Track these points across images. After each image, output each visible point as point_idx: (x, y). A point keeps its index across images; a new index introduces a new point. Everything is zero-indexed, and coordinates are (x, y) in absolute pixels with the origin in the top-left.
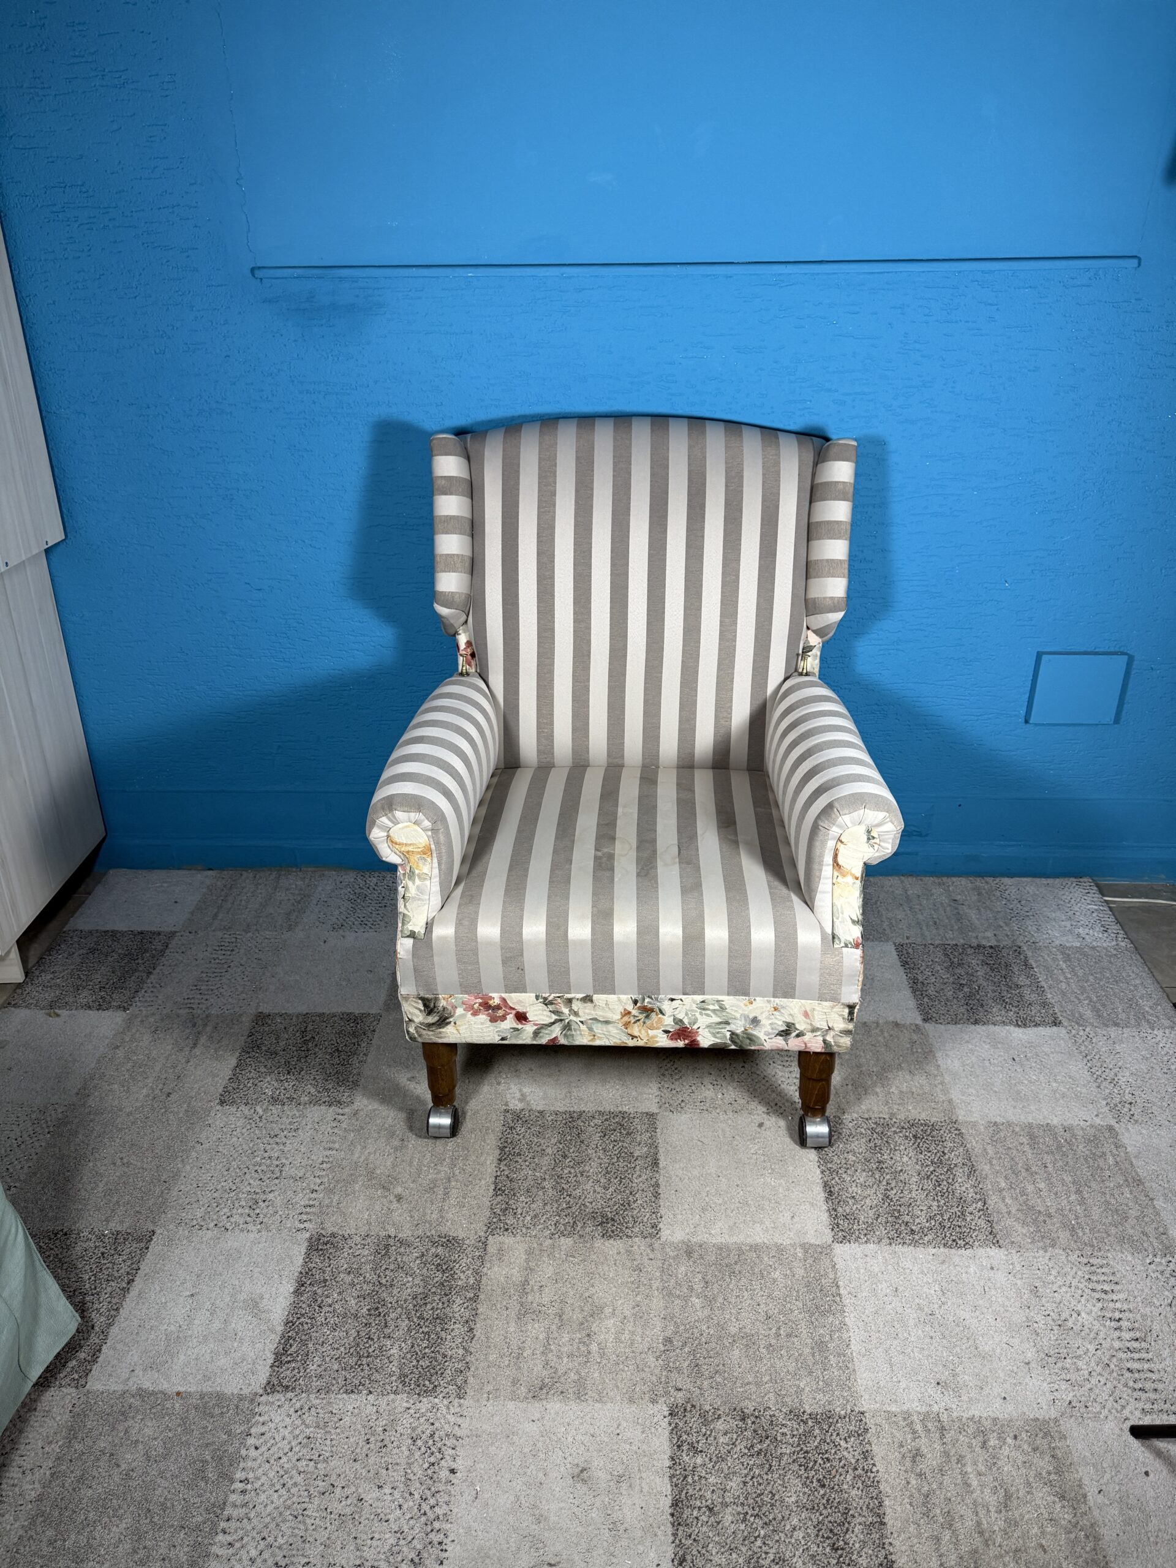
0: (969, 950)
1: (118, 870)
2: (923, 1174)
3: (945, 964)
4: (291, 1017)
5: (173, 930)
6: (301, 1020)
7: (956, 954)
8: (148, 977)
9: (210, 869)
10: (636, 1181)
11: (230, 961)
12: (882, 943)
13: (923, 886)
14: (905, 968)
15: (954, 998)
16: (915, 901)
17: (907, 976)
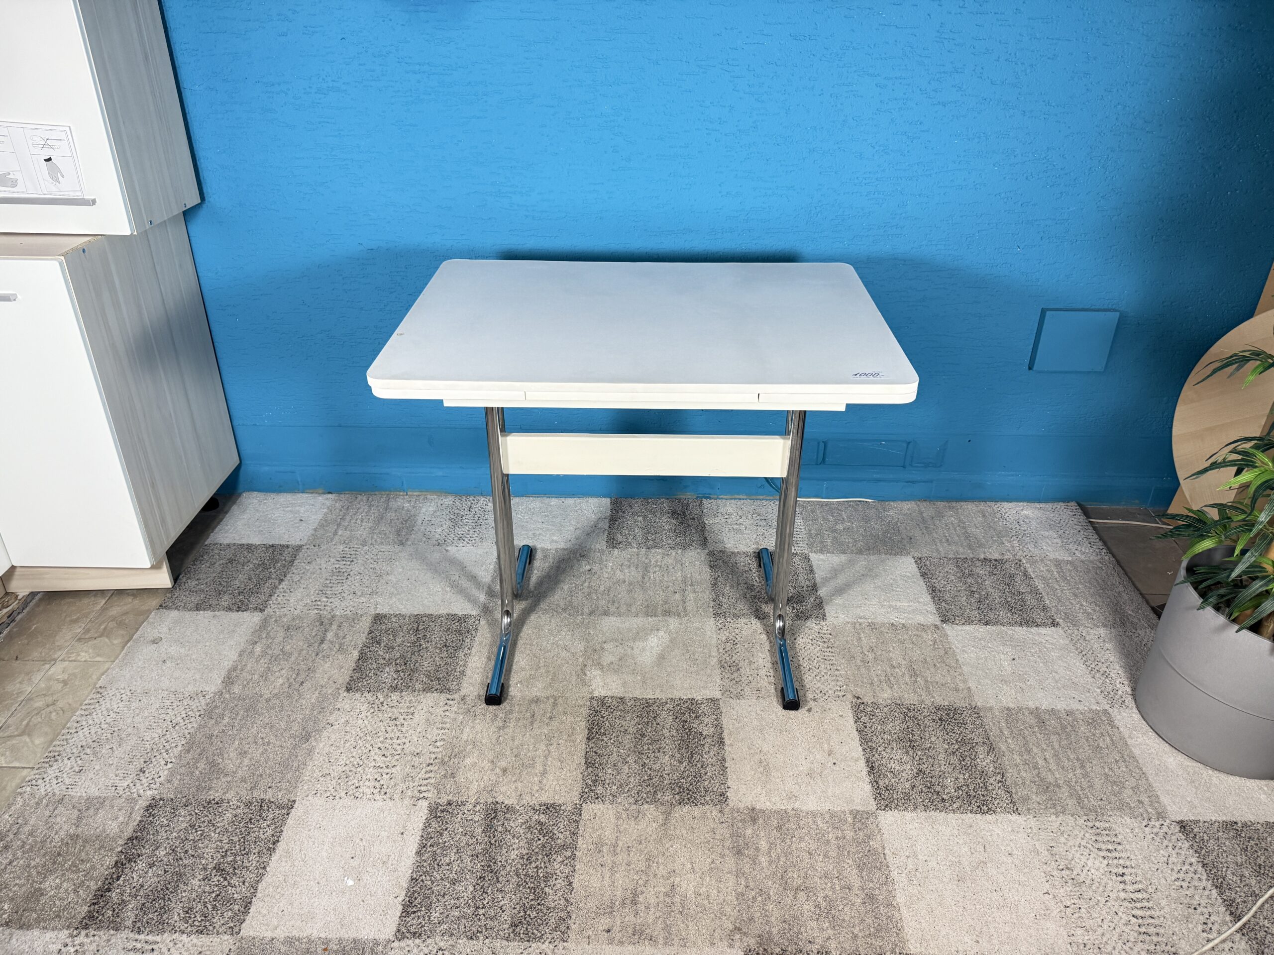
0: (977, 562)
1: (250, 493)
2: (949, 751)
3: (958, 575)
4: (404, 617)
7: (966, 565)
8: (280, 583)
9: (329, 493)
10: (705, 756)
11: (349, 570)
12: (903, 557)
13: (936, 509)
14: (924, 578)
15: (967, 603)
16: (930, 522)
17: (926, 584)
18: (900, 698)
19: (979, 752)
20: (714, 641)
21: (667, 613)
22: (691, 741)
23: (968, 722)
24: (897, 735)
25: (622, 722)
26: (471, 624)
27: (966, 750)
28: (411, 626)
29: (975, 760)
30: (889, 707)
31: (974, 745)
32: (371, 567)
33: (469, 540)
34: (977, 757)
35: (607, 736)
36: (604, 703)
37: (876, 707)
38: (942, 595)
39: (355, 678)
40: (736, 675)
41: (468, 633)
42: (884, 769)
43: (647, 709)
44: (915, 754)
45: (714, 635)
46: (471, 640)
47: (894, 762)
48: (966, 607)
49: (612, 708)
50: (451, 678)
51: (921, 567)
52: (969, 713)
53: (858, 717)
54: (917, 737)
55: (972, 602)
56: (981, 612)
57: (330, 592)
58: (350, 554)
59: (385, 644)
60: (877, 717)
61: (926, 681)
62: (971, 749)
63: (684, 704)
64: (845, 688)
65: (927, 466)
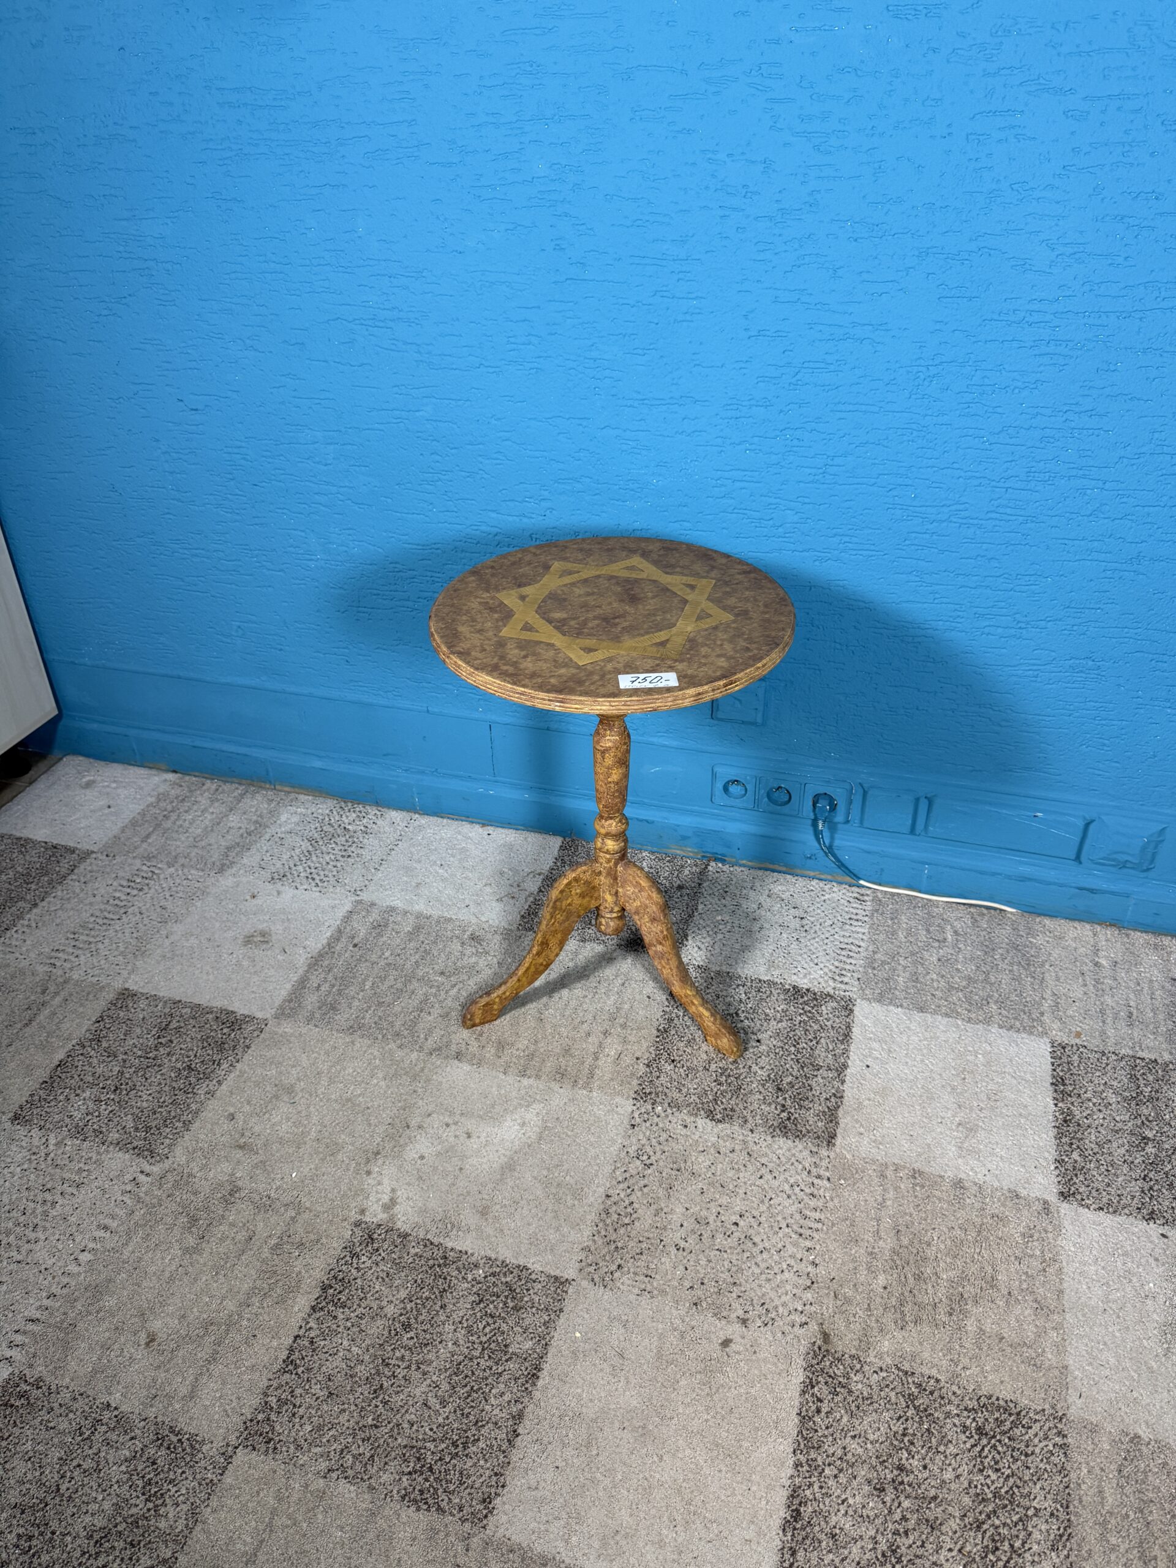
3: (1126, 1094)
4: (158, 1001)
5: (91, 848)
6: (167, 1010)
7: (1151, 1078)
8: (31, 909)
9: (175, 772)
10: (492, 1401)
11: (131, 904)
12: (1033, 1038)
13: (1127, 945)
14: (1056, 1091)
15: (1125, 1161)
16: (1107, 972)
17: (1056, 1105)
18: (914, 1357)
19: (1036, 1535)
20: (614, 1149)
21: (561, 1075)
22: (482, 1361)
23: (1037, 1450)
24: (877, 1445)
25: (383, 1289)
26: (246, 1036)
27: (1008, 1521)
28: (159, 1021)
29: (1019, 1555)
30: (884, 1374)
31: (1030, 1512)
32: (161, 904)
33: (321, 880)
34: (1027, 1546)
35: (346, 1309)
36: (372, 1239)
37: (858, 1366)
38: (1079, 1135)
39: (36, 1098)
40: (622, 1231)
41: (234, 1050)
42: (819, 1524)
43: (438, 1269)
44: (896, 1504)
45: (620, 1136)
46: (231, 1065)
47: (847, 1512)
48: (1119, 1172)
49: (380, 1255)
50: (168, 1130)
51: (1059, 1065)
52: (1046, 1428)
53: (811, 1382)
54: (916, 1463)
55: (1136, 1161)
56: (1146, 1189)
57: (85, 938)
58: (143, 877)
59: (107, 1045)
60: (850, 1392)
61: (981, 1329)
62: (1021, 1523)
63: (505, 1275)
64: (813, 1309)
65: (1124, 865)
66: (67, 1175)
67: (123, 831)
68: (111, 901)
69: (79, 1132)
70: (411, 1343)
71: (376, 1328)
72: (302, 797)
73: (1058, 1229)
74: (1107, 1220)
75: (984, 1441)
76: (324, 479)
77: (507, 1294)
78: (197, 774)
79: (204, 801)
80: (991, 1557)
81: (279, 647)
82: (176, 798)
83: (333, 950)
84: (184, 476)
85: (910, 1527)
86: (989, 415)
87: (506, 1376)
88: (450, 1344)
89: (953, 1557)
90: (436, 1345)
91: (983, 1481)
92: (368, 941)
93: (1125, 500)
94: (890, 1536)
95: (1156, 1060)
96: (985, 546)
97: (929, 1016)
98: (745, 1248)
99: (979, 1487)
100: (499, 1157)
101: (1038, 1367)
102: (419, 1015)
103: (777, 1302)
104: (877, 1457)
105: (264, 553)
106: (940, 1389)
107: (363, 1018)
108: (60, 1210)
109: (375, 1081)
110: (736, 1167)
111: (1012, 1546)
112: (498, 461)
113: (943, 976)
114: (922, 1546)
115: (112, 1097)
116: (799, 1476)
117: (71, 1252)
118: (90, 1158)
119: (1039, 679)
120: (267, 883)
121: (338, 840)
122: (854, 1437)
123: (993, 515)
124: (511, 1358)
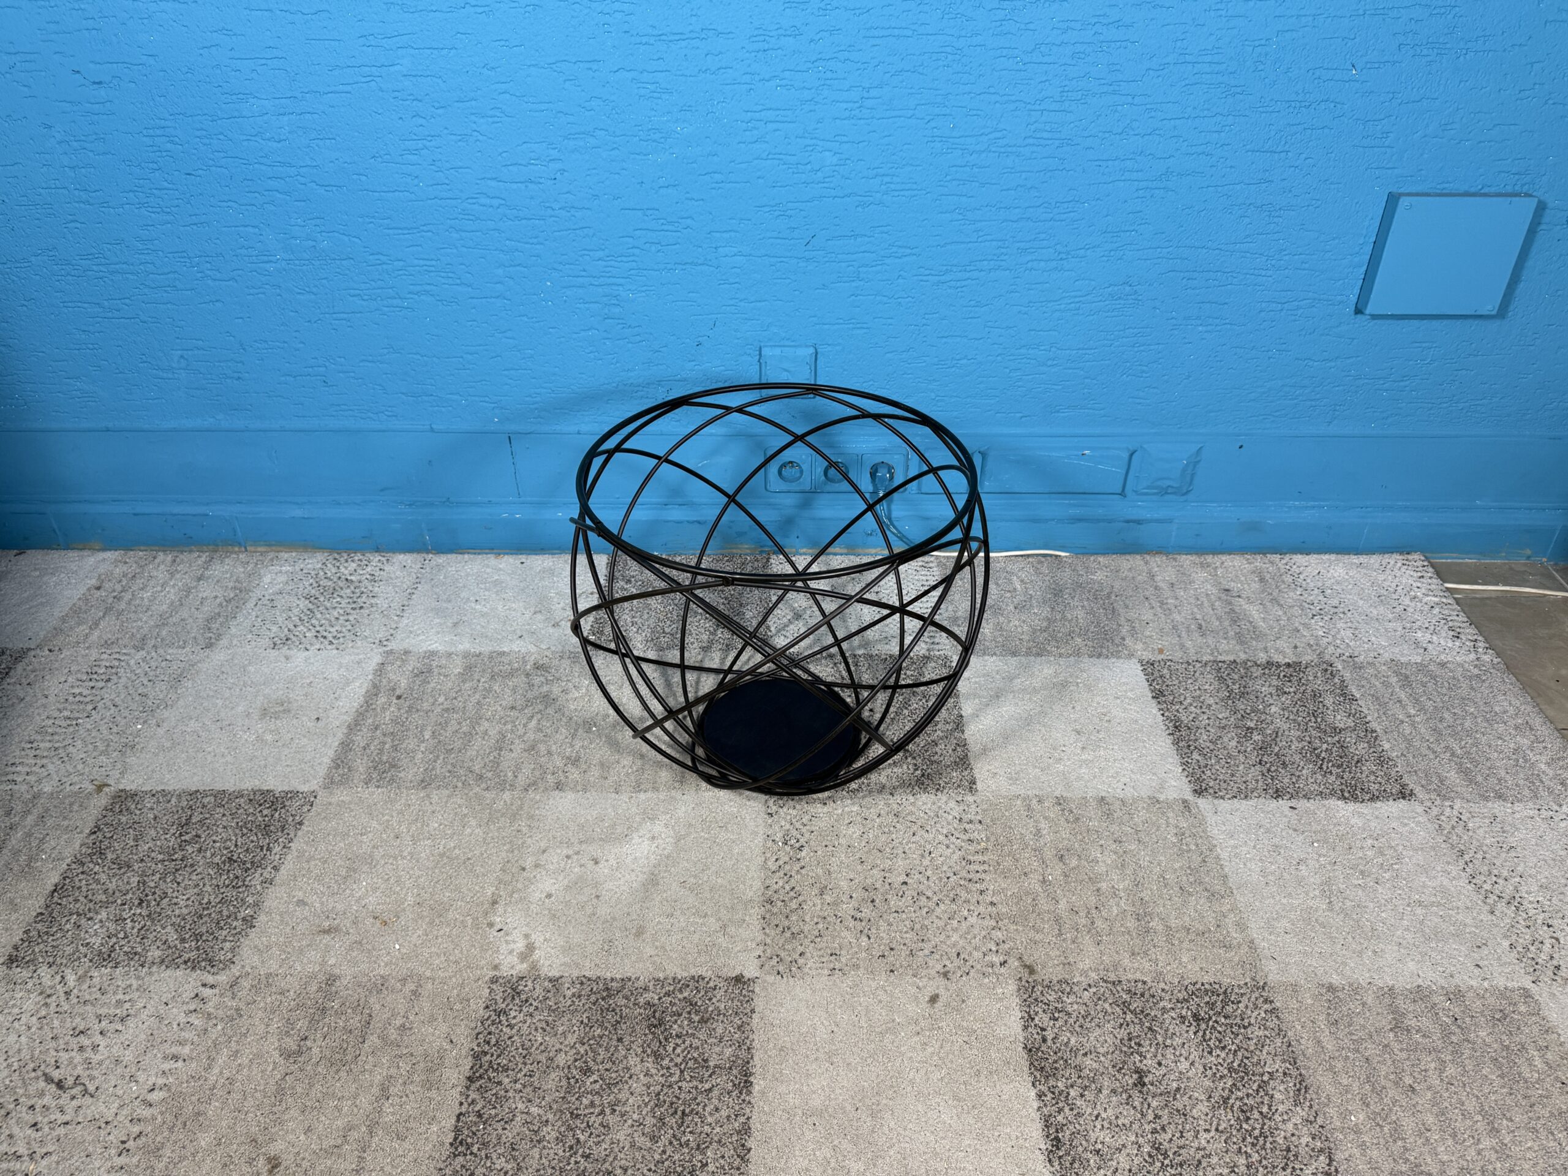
2: (1216, 1095)
3: (1220, 695)
4: (169, 796)
5: (27, 646)
6: (184, 803)
11: (99, 698)
12: (1122, 661)
13: (1178, 568)
14: (1159, 702)
15: (1239, 752)
16: (1167, 593)
17: (1163, 715)
18: (1116, 967)
19: (1278, 1096)
20: (759, 841)
22: (684, 1084)
23: (1253, 1021)
24: (1109, 1056)
25: (547, 1038)
26: (294, 813)
27: (1250, 1091)
28: (176, 817)
29: (1270, 1119)
30: (1094, 990)
31: (1265, 1078)
32: (140, 692)
33: (334, 637)
34: (1274, 1108)
35: (510, 1072)
36: (517, 993)
37: (1068, 989)
38: (1192, 737)
39: (34, 933)
40: (794, 918)
41: (283, 831)
42: (1081, 1144)
43: (603, 1003)
44: (1146, 1106)
45: (761, 828)
46: (284, 847)
47: (1103, 1126)
48: (1237, 762)
49: (531, 1005)
50: (224, 933)
51: (1153, 680)
52: (1253, 999)
53: (1030, 1016)
54: (1150, 1062)
55: (1249, 749)
56: (1265, 771)
57: (48, 745)
58: (106, 667)
59: (114, 856)
60: (1069, 1014)
61: (1167, 926)
62: (1261, 1090)
63: (680, 991)
64: (1006, 946)
65: (1164, 492)
66: (103, 1011)
67: (63, 620)
68: (71, 698)
69: (106, 958)
70: (597, 1086)
71: (552, 1081)
72: (282, 554)
73: (1202, 822)
74: (1244, 806)
75: (1203, 1026)
76: (279, 159)
77: (688, 1009)
78: (142, 548)
79: (161, 574)
80: (1245, 1126)
81: (236, 375)
82: (123, 576)
83: (374, 706)
84: (92, 170)
85: (1165, 1123)
86: (1023, 32)
87: (716, 1092)
88: (642, 1076)
89: (1213, 1138)
90: (627, 1082)
91: (1216, 1062)
92: (412, 689)
93: (1153, 114)
94: (1150, 1136)
95: (1235, 661)
96: (1024, 175)
97: (1023, 659)
98: (922, 904)
99: (1214, 1067)
100: (637, 876)
101: (1228, 947)
102: (499, 755)
103: (969, 949)
104: (1114, 1066)
105: (207, 259)
106: (1149, 989)
107: (433, 769)
108: (106, 1052)
109: (469, 830)
110: (886, 830)
111: (1261, 1113)
112: (496, 119)
113: (1024, 621)
114: (1182, 1136)
115: (138, 911)
116: (1045, 1105)
117: (134, 1096)
118: (130, 986)
119: (1081, 312)
120: (271, 651)
121: (342, 593)
122: (1085, 1054)
123: (1031, 141)
124: (714, 1072)
